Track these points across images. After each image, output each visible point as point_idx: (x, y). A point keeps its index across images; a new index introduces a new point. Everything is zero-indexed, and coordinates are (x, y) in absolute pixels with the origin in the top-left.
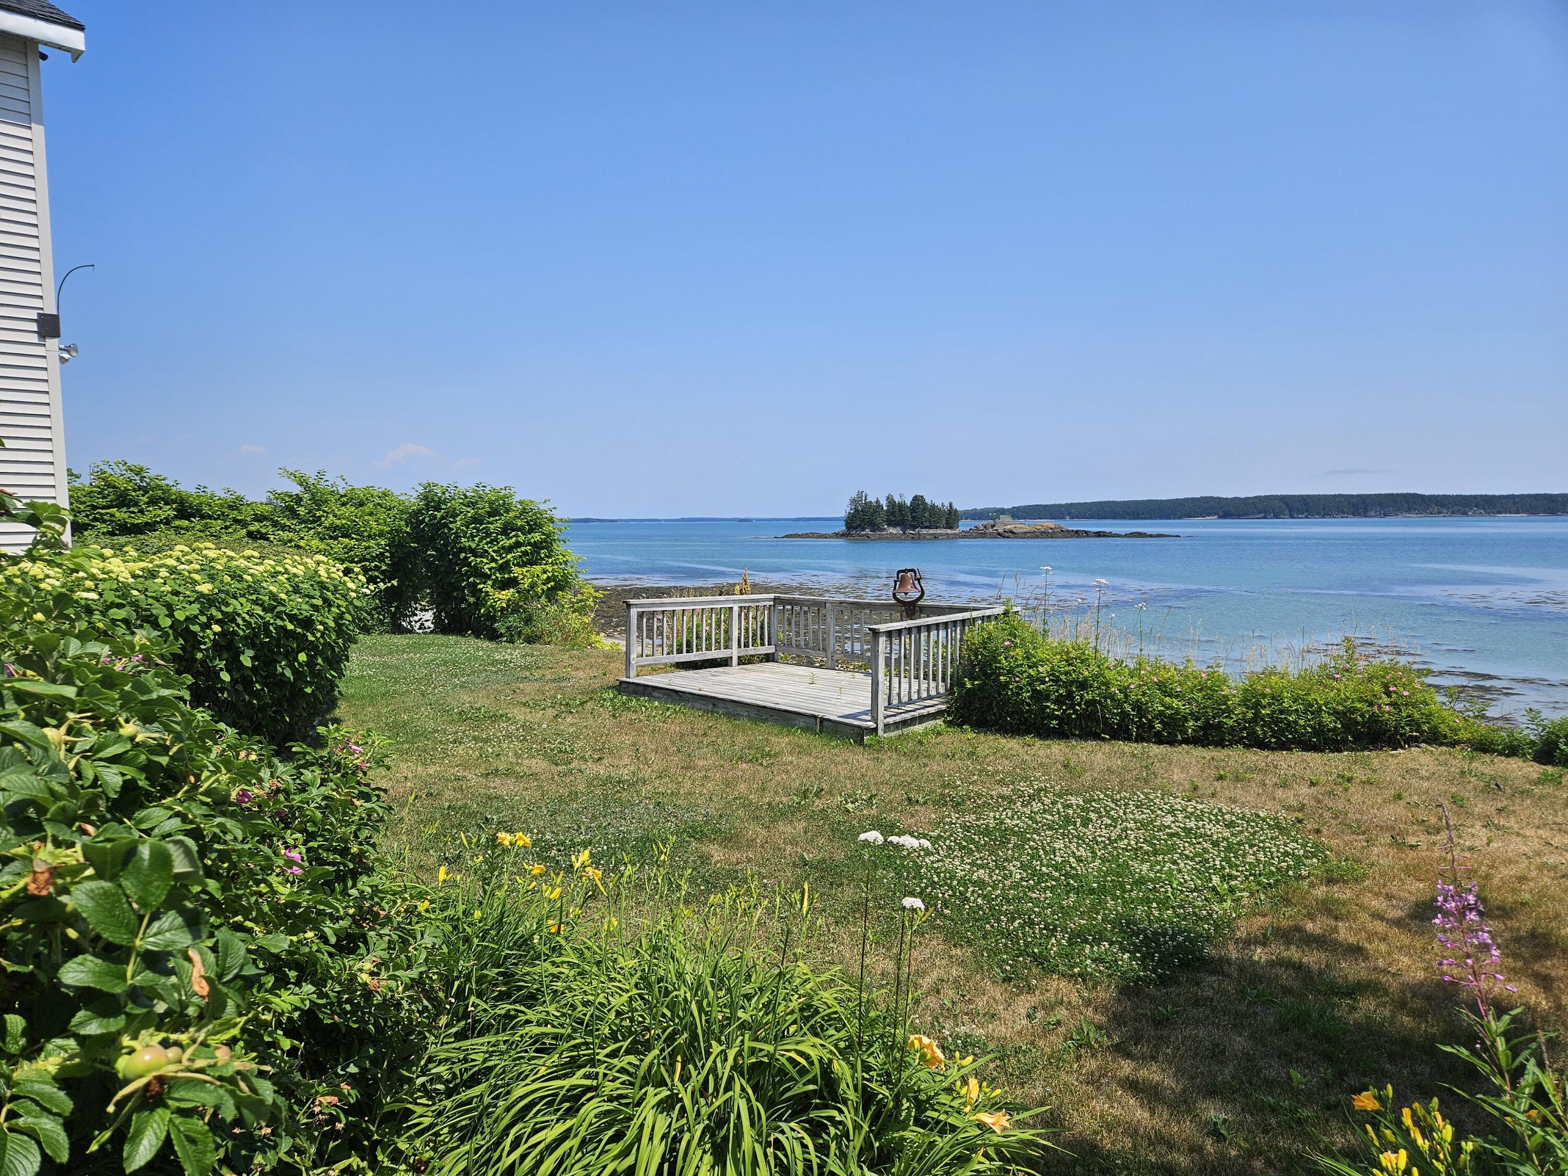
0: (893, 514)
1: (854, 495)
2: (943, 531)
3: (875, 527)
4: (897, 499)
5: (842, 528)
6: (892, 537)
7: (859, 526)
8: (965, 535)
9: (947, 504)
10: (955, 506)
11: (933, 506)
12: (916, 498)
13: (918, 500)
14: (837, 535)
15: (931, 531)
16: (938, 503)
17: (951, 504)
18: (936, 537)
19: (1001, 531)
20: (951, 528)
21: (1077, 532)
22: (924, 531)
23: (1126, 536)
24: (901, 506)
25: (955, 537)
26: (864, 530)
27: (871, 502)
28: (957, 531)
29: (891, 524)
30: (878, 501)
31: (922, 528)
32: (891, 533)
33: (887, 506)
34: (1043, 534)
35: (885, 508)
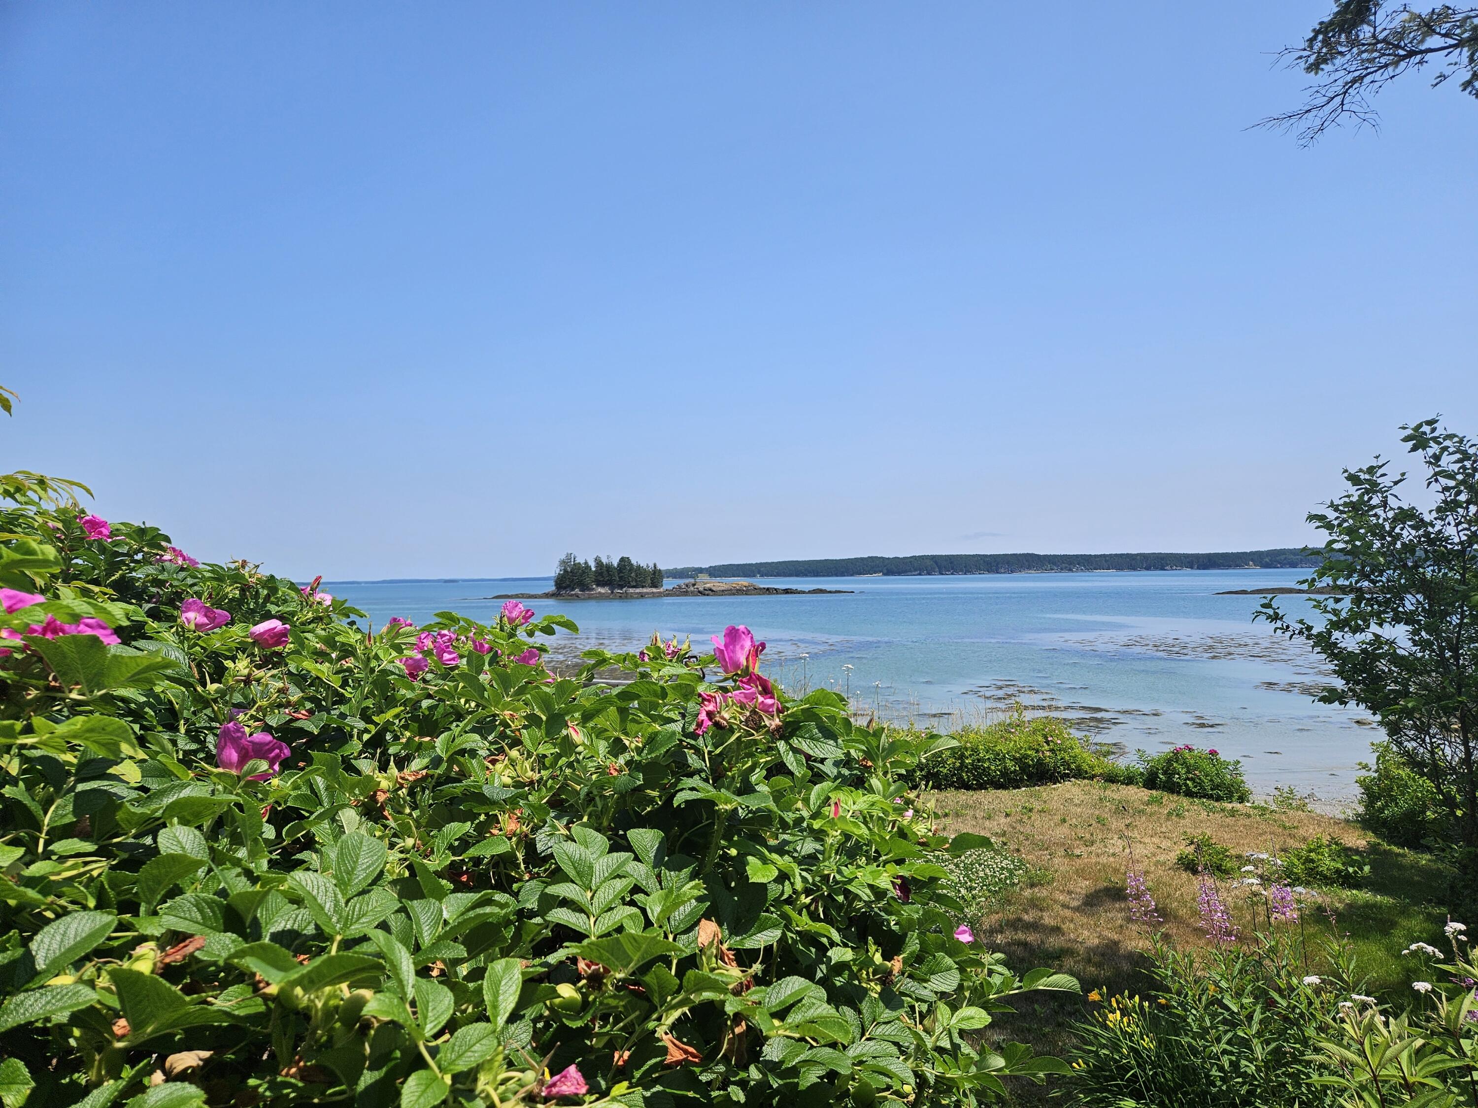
0: (601, 574)
1: (563, 557)
2: (649, 590)
3: (584, 587)
4: (605, 561)
5: (552, 588)
6: (601, 597)
7: (568, 586)
8: (669, 594)
9: (651, 565)
10: (659, 567)
11: (639, 567)
12: (622, 560)
13: (625, 562)
14: (547, 596)
15: (638, 590)
16: (643, 564)
17: (655, 566)
18: (642, 596)
19: (701, 589)
20: (656, 587)
21: (768, 589)
22: (631, 590)
23: (810, 592)
24: (609, 567)
25: (660, 595)
26: (573, 589)
27: (579, 563)
28: (661, 590)
29: (600, 584)
30: (586, 563)
31: (629, 587)
32: (600, 593)
33: (596, 567)
34: (739, 592)
35: (593, 569)
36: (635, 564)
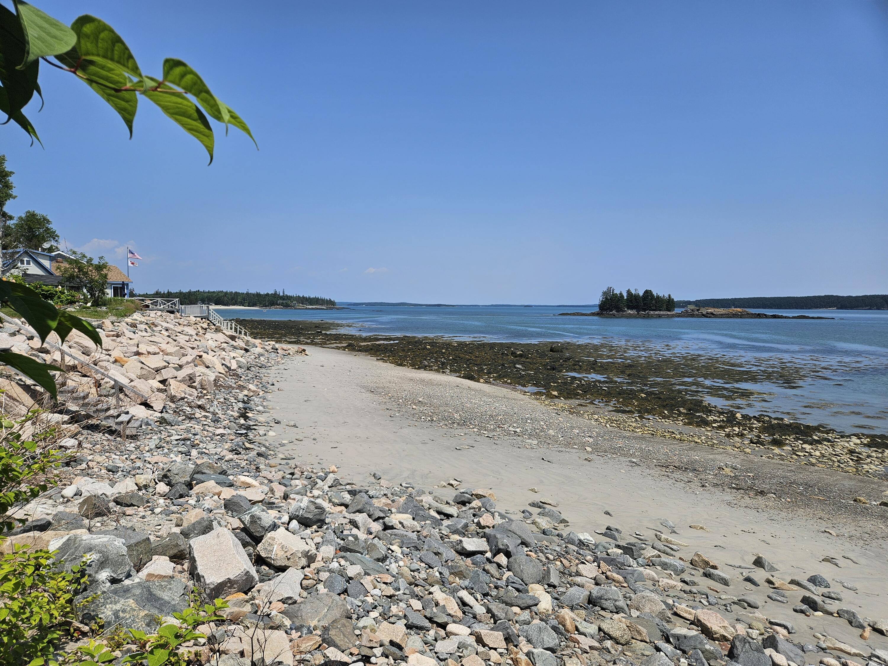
0: (631, 301)
1: (605, 290)
2: (664, 313)
3: (619, 309)
4: (633, 292)
5: (597, 310)
6: (630, 316)
7: (608, 309)
8: (679, 316)
9: (666, 296)
10: (672, 297)
11: (658, 297)
12: (646, 292)
13: (648, 293)
14: (593, 314)
15: (657, 313)
16: (661, 295)
17: (669, 296)
18: (660, 316)
19: (704, 313)
20: (669, 311)
21: (759, 314)
22: (652, 312)
23: (794, 317)
24: (636, 297)
25: (673, 316)
26: (611, 311)
27: (616, 294)
28: (673, 313)
29: (629, 308)
30: (621, 294)
31: (650, 310)
32: (629, 313)
33: (627, 297)
34: (735, 316)
35: (625, 298)
36: (655, 295)
